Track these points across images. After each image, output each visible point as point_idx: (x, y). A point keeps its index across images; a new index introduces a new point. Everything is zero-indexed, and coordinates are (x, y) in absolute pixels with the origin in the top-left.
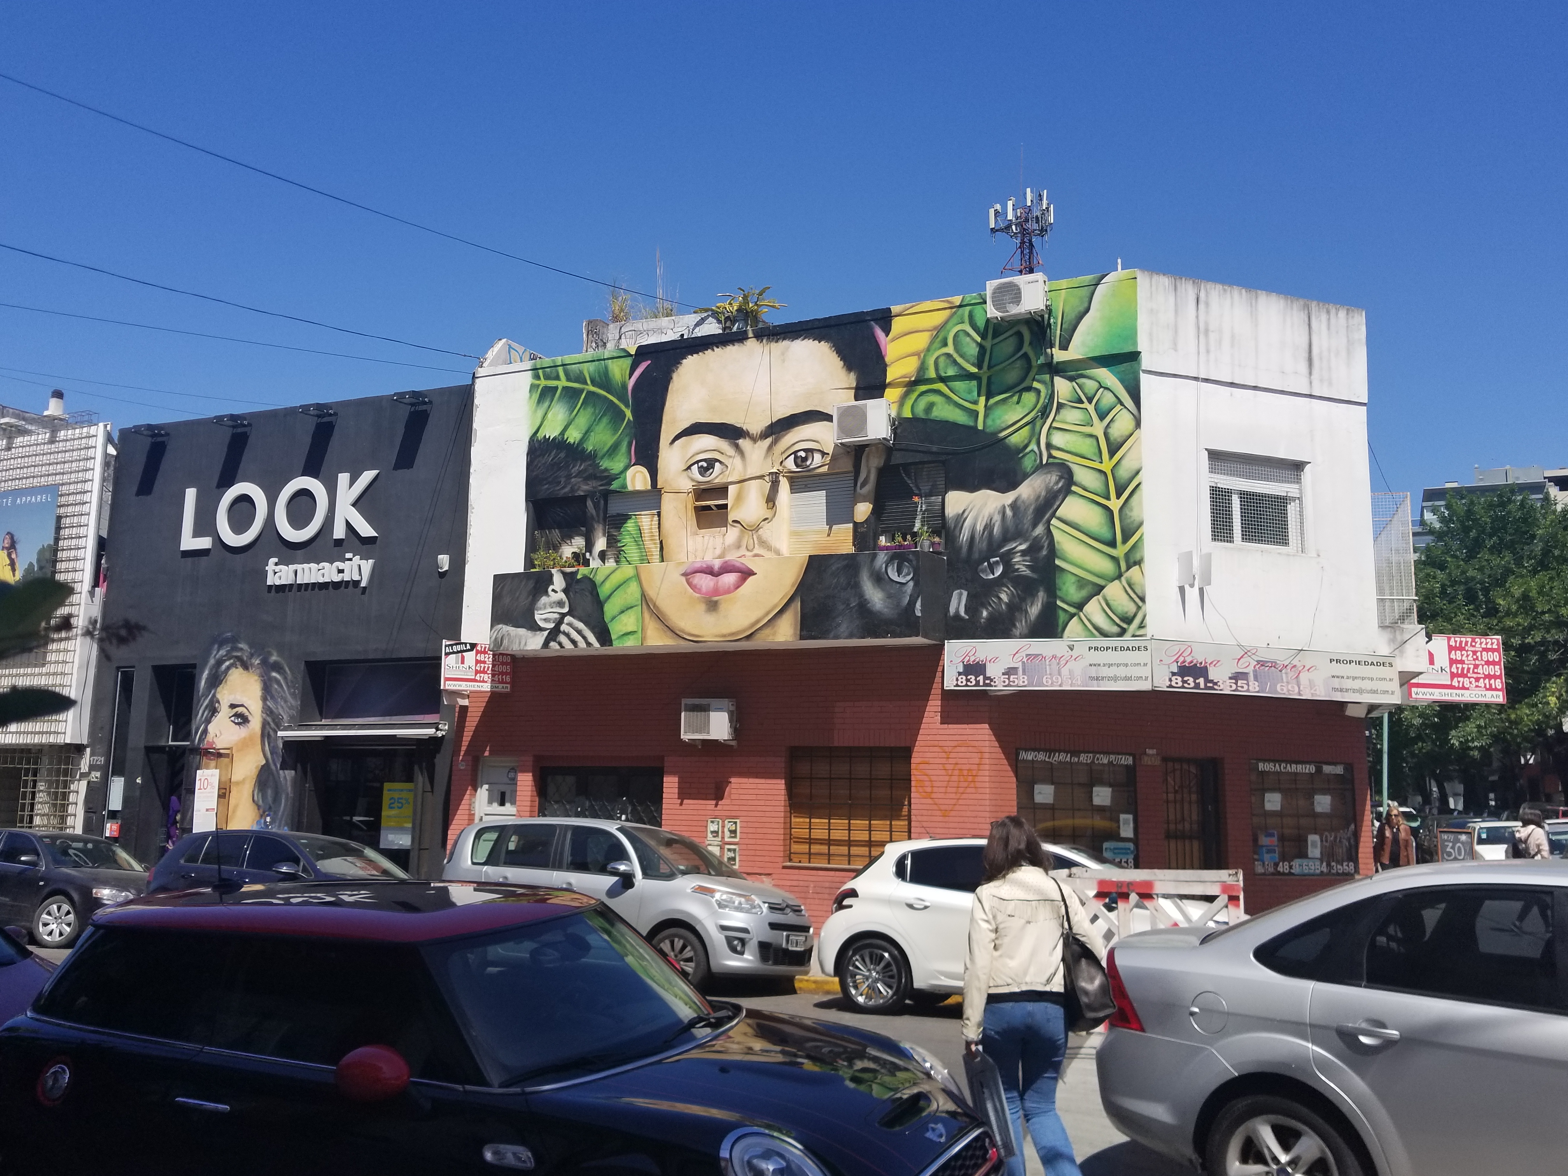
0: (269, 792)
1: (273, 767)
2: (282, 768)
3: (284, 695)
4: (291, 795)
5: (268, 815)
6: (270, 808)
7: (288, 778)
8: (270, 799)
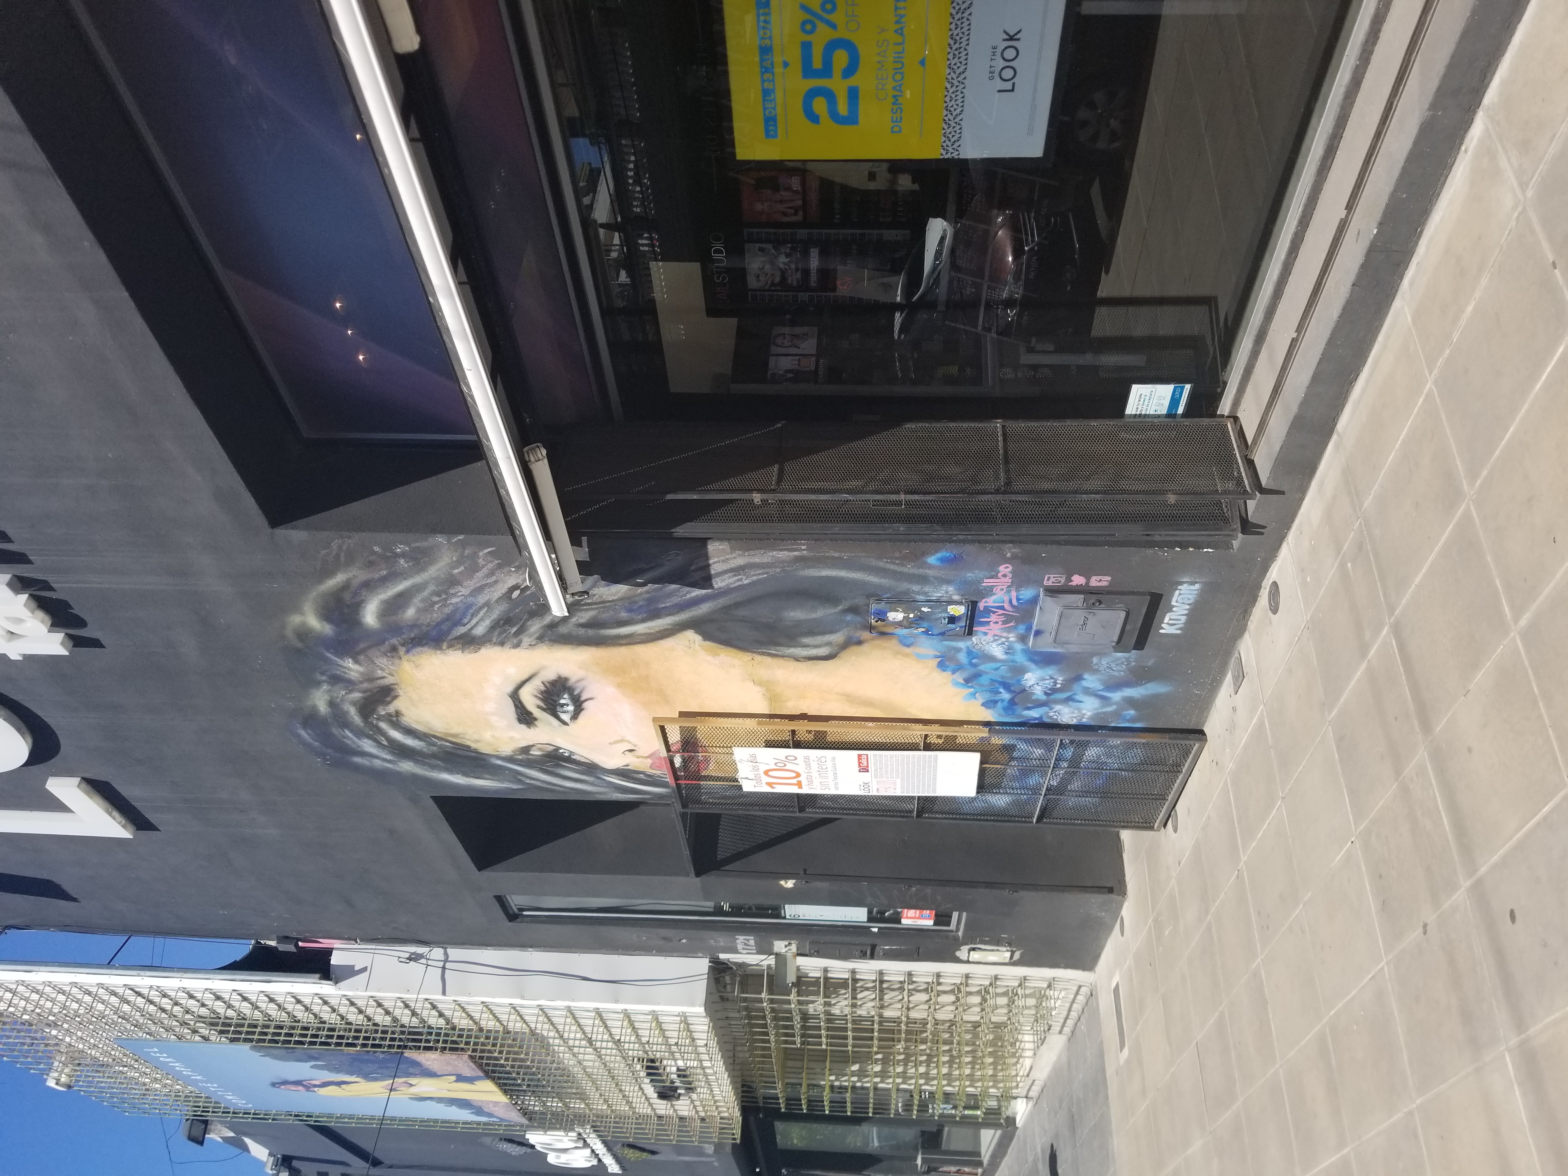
0: (796, 614)
1: (704, 609)
2: (705, 581)
3: (431, 588)
4: (803, 549)
5: (881, 616)
6: (853, 610)
7: (740, 560)
8: (820, 613)
